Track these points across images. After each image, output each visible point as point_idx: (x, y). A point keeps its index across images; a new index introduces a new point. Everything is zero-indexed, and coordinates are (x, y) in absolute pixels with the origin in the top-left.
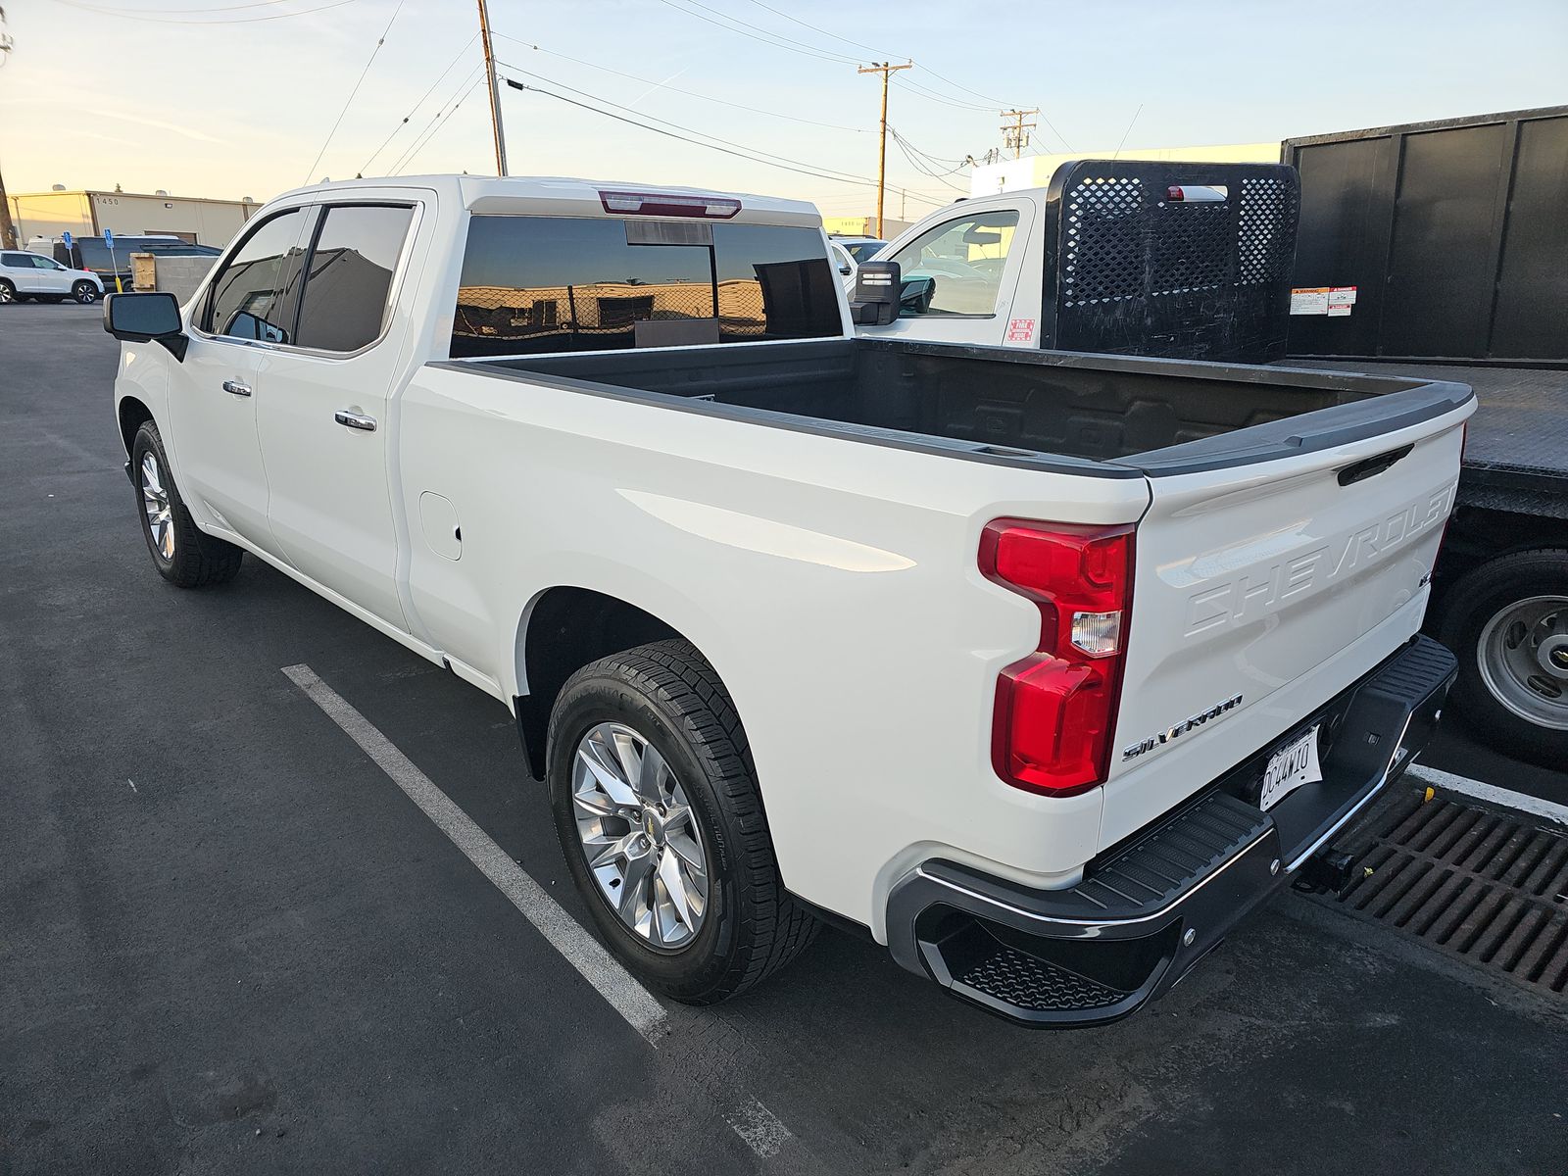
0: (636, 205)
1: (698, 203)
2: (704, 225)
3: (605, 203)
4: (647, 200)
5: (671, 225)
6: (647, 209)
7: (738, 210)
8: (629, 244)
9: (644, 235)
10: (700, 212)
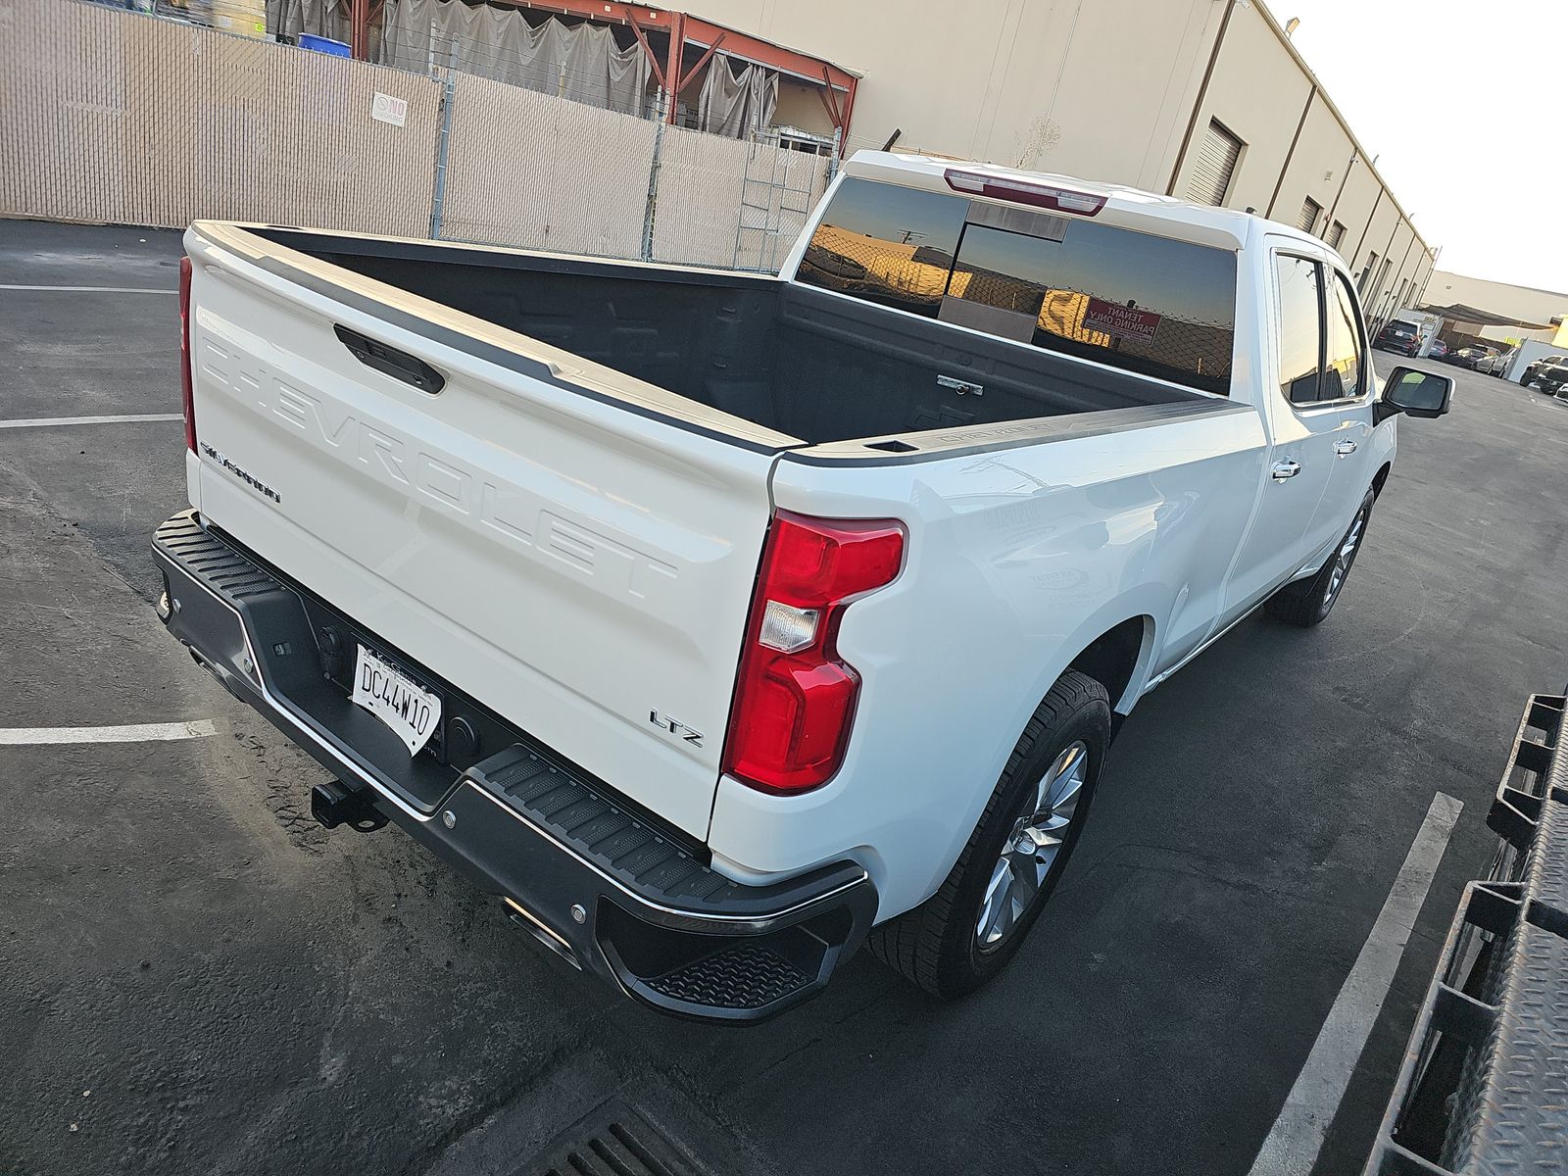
0: (979, 186)
3: (949, 180)
5: (1020, 212)
6: (989, 191)
9: (985, 217)
10: (1052, 202)
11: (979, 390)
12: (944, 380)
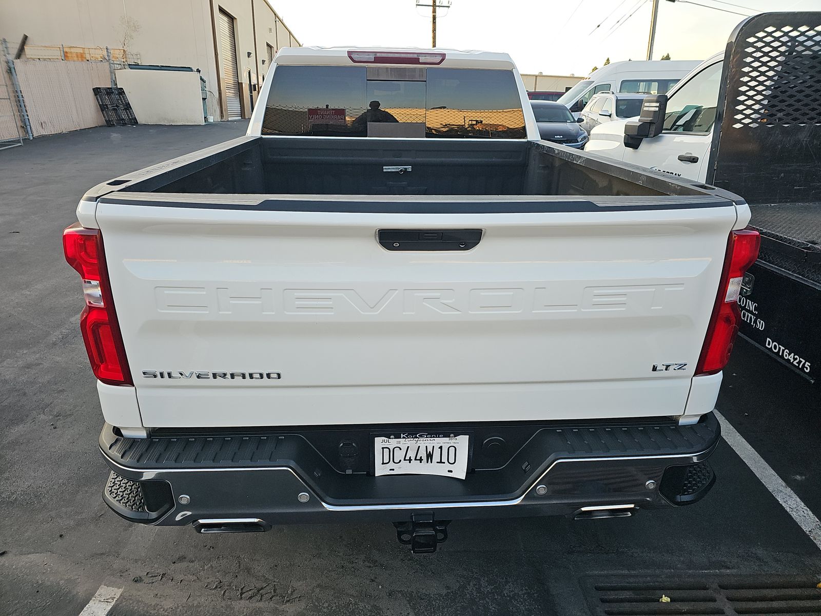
0: (372, 58)
1: (415, 56)
2: (421, 69)
3: (350, 57)
4: (378, 55)
5: (397, 69)
6: (378, 60)
7: (443, 60)
8: (367, 80)
9: (378, 75)
10: (416, 61)
11: (409, 168)
12: (386, 169)
